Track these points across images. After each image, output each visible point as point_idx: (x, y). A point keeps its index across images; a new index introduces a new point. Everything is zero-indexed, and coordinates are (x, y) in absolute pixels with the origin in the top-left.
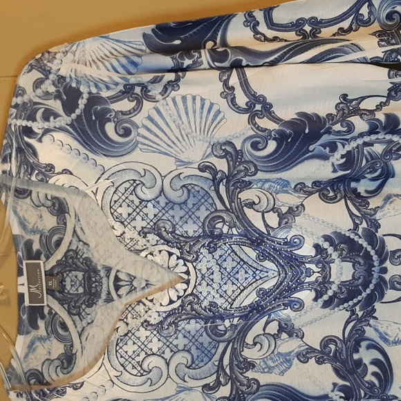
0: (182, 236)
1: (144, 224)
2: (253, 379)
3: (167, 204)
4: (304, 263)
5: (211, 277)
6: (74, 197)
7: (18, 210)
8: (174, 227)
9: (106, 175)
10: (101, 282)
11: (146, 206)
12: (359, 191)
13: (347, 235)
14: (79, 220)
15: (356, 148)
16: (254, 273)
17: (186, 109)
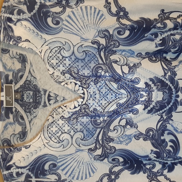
0: (82, 76)
1: (64, 69)
2: (113, 147)
3: (75, 59)
4: (139, 91)
5: (95, 96)
6: (30, 54)
7: (3, 59)
8: (78, 71)
9: (46, 44)
10: (41, 97)
11: (65, 60)
12: (167, 58)
13: (161, 78)
14: (32, 66)
15: (167, 36)
16: (116, 95)
17: (87, 12)
